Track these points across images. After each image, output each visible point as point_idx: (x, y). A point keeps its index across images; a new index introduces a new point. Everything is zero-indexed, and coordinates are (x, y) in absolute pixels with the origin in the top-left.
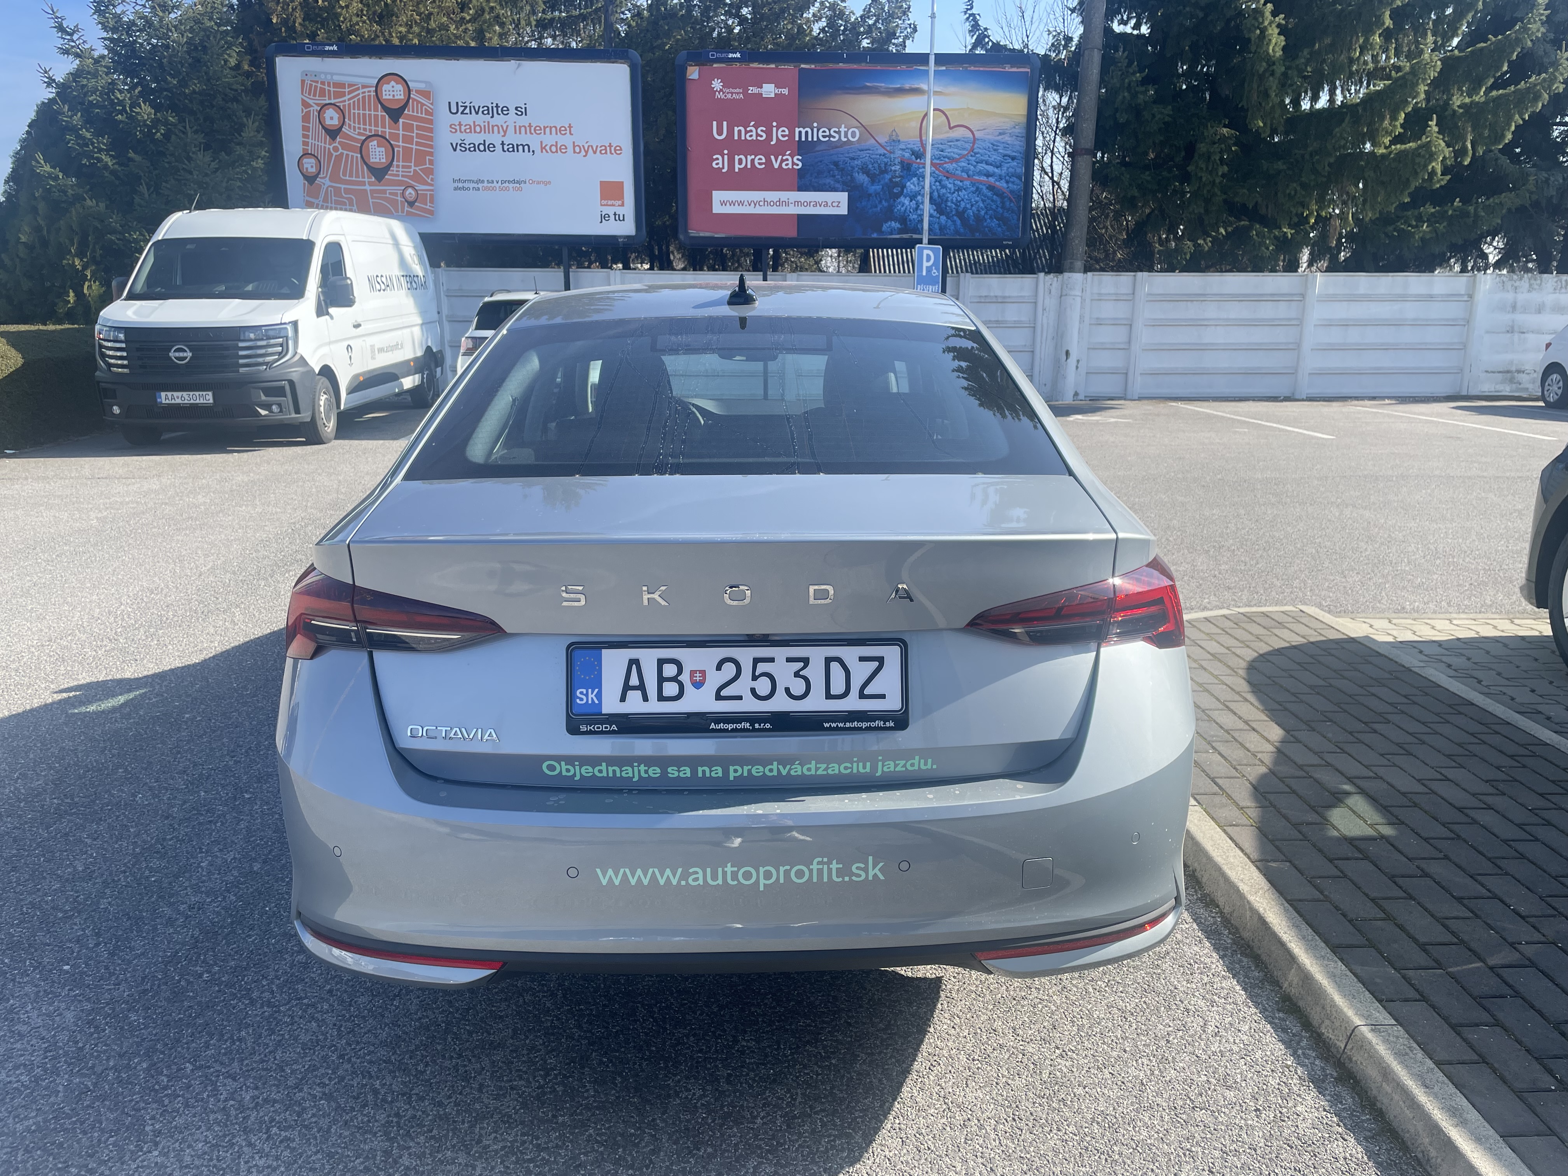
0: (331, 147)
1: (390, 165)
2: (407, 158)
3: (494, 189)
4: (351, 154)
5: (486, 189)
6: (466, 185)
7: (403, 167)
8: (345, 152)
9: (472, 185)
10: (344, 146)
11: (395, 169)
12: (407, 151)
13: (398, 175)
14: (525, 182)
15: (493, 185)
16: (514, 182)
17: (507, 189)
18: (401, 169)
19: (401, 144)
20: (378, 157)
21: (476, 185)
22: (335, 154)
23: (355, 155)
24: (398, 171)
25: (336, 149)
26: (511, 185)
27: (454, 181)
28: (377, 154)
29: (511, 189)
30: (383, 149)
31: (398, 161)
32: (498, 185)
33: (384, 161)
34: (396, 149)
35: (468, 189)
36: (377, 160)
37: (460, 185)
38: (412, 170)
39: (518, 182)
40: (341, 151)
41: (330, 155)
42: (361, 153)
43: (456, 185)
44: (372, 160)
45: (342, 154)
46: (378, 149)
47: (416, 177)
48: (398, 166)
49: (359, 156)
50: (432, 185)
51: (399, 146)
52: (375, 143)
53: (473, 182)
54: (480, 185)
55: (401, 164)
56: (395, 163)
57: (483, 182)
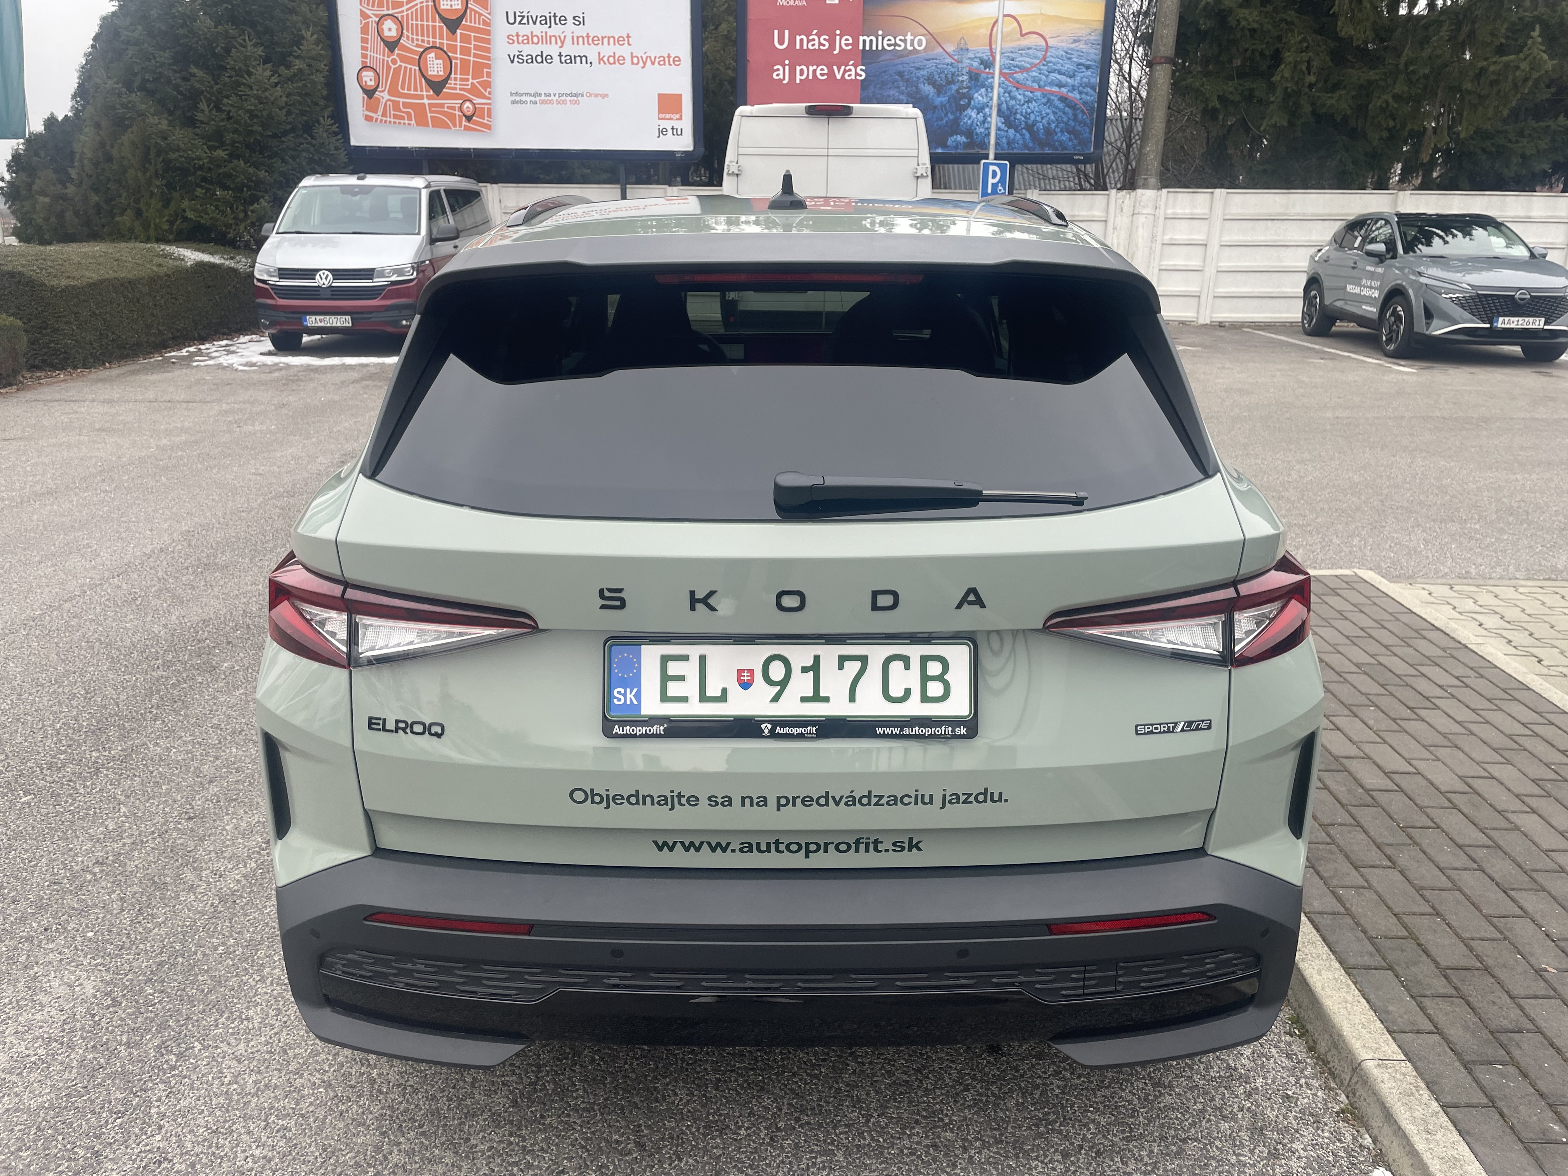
0: (390, 60)
1: (448, 77)
2: (465, 71)
3: (551, 102)
4: (409, 66)
5: (543, 102)
6: (524, 98)
7: (461, 79)
8: (404, 65)
9: (529, 99)
10: (403, 59)
11: (453, 82)
12: (465, 64)
13: (456, 89)
14: (582, 96)
15: (550, 98)
16: (571, 95)
17: (564, 102)
18: (458, 82)
19: (458, 56)
20: (436, 69)
21: (533, 99)
22: (393, 67)
23: (413, 67)
24: (455, 84)
25: (394, 62)
26: (568, 98)
27: (512, 94)
28: (435, 67)
29: (568, 102)
30: (441, 61)
31: (456, 74)
32: (555, 99)
33: (441, 73)
34: (454, 61)
35: (525, 102)
36: (435, 73)
37: (517, 99)
38: (469, 83)
39: (576, 95)
40: (399, 63)
41: (389, 67)
42: (419, 66)
43: (513, 98)
44: (430, 73)
45: (400, 66)
46: (436, 62)
47: (474, 91)
48: (456, 79)
49: (417, 68)
50: (489, 98)
51: (456, 58)
52: (433, 55)
53: (530, 95)
54: (538, 99)
55: (459, 76)
56: (453, 76)
57: (540, 95)
